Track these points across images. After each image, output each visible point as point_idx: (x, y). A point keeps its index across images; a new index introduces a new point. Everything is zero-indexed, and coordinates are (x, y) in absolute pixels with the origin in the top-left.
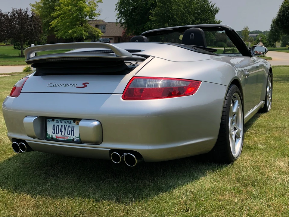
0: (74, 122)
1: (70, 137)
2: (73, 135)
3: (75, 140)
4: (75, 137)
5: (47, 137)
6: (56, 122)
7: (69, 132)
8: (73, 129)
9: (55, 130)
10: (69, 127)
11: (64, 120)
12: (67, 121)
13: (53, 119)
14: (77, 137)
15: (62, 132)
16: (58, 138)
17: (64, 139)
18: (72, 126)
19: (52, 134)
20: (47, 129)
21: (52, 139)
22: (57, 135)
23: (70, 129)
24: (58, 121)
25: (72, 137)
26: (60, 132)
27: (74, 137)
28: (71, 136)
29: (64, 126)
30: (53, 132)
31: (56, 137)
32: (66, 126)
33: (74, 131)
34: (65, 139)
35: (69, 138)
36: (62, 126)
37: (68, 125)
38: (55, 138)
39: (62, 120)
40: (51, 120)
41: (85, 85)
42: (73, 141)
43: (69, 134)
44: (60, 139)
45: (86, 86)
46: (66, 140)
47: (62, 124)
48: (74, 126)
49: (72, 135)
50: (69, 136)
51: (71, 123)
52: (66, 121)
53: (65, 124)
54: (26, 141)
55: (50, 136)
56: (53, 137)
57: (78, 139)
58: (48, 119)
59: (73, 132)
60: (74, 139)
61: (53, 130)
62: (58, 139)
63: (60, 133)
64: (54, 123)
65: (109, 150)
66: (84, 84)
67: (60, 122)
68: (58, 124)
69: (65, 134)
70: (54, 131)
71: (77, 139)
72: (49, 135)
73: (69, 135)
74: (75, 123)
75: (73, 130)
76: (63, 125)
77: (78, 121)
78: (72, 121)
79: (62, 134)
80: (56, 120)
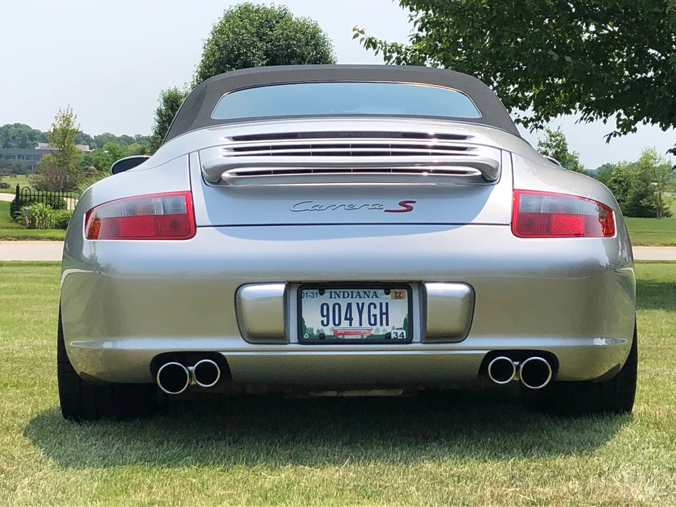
0: (387, 293)
1: (378, 330)
2: (387, 324)
3: (393, 336)
4: (393, 328)
5: (306, 336)
6: (331, 297)
7: (372, 318)
8: (384, 311)
9: (328, 316)
10: (372, 306)
11: (355, 291)
12: (365, 292)
13: (321, 287)
14: (397, 329)
15: (351, 319)
16: (340, 334)
17: (359, 337)
18: (381, 304)
19: (321, 327)
20: (303, 316)
21: (322, 339)
22: (336, 328)
23: (377, 312)
24: (336, 292)
25: (384, 330)
26: (346, 319)
27: (388, 329)
28: (381, 328)
29: (358, 304)
30: (322, 322)
31: (332, 334)
32: (363, 304)
33: (387, 314)
34: (362, 336)
35: (373, 332)
36: (349, 306)
37: (367, 301)
38: (330, 336)
39: (349, 291)
40: (318, 291)
41: (407, 207)
42: (387, 339)
43: (373, 322)
44: (347, 337)
45: (410, 209)
46: (365, 337)
47: (349, 300)
48: (387, 304)
49: (381, 324)
50: (374, 327)
51: (377, 297)
52: (361, 291)
53: (360, 301)
55: (315, 333)
56: (324, 334)
57: (402, 333)
58: (305, 291)
59: (384, 316)
60: (390, 333)
61: (323, 316)
62: (341, 337)
63: (345, 324)
64: (326, 298)
65: (486, 352)
66: (402, 204)
67: (342, 296)
68: (337, 300)
69: (361, 324)
70: (325, 319)
71: (399, 332)
72: (312, 330)
73: (375, 324)
74: (390, 296)
75: (384, 314)
76: (354, 302)
77: (398, 291)
78: (381, 292)
79: (351, 325)
80: (331, 293)
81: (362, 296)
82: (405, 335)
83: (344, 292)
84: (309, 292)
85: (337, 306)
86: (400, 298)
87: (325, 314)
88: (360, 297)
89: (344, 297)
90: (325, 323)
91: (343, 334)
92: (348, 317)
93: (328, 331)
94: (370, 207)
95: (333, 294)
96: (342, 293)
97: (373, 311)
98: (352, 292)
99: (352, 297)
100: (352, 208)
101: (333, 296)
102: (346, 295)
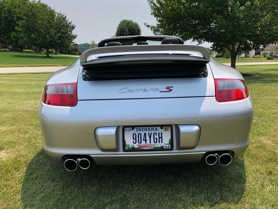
0: (162, 128)
1: (158, 145)
2: (162, 142)
3: (165, 147)
4: (165, 144)
5: (127, 148)
6: (137, 131)
7: (155, 140)
8: (160, 136)
9: (136, 139)
10: (155, 134)
11: (148, 128)
12: (152, 128)
13: (133, 127)
14: (166, 144)
15: (146, 140)
17: (150, 148)
18: (159, 133)
19: (133, 144)
20: (125, 139)
21: (134, 150)
22: (140, 144)
23: (157, 137)
24: (139, 129)
25: (161, 145)
26: (144, 140)
27: (162, 144)
29: (149, 133)
30: (134, 142)
31: (138, 147)
33: (162, 137)
34: (151, 148)
35: (156, 146)
36: (145, 134)
37: (153, 132)
39: (145, 128)
40: (131, 128)
41: (169, 89)
42: (162, 149)
43: (155, 141)
44: (144, 148)
45: (171, 90)
46: (152, 148)
47: (145, 132)
48: (162, 133)
49: (159, 142)
50: (156, 144)
51: (157, 130)
52: (150, 128)
53: (150, 132)
54: (91, 156)
55: (130, 147)
56: (134, 147)
57: (169, 146)
58: (125, 128)
59: (160, 139)
60: (163, 146)
62: (142, 148)
63: (143, 142)
64: (135, 131)
65: (205, 153)
66: (167, 88)
67: (142, 130)
68: (140, 132)
69: (150, 143)
70: (135, 141)
71: (167, 146)
72: (129, 145)
73: (157, 142)
74: (163, 130)
75: (160, 138)
76: (147, 133)
77: (166, 127)
78: (159, 128)
79: (146, 143)
80: (137, 129)
81: (151, 130)
82: (170, 147)
83: (143, 128)
84: (128, 129)
85: (140, 135)
86: (167, 130)
87: (135, 138)
88: (150, 130)
89: (143, 131)
90: (135, 142)
91: (143, 147)
92: (145, 139)
93: (136, 146)
94: (153, 90)
95: (138, 129)
96: (142, 129)
97: (156, 137)
98: (146, 128)
99: (146, 130)
100: (145, 90)
101: (138, 130)
102: (144, 130)
